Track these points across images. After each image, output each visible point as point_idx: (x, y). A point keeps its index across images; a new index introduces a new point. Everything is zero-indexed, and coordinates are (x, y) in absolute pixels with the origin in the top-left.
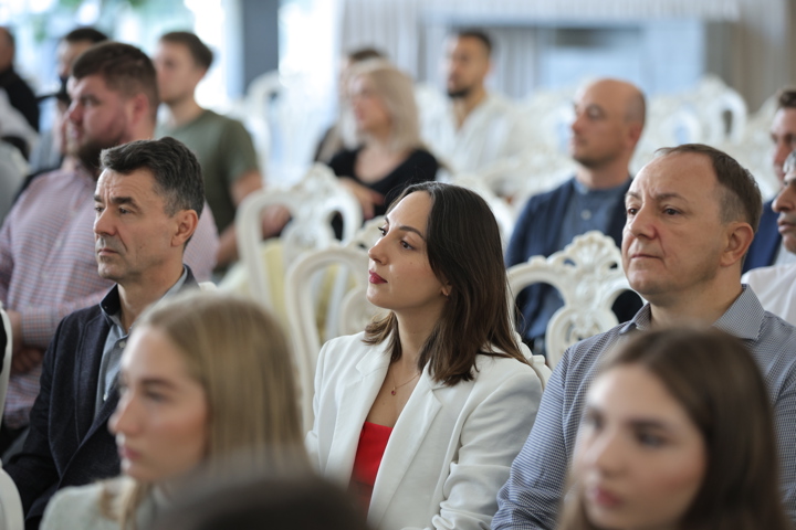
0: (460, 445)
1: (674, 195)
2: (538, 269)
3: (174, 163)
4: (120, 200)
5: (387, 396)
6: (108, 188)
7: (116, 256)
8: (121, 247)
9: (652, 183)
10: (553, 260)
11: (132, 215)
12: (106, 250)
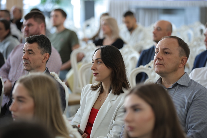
0: (116, 116)
1: (168, 49)
2: (142, 69)
3: (44, 41)
4: (29, 50)
5: (98, 101)
6: (26, 47)
7: (28, 65)
8: (29, 62)
9: (162, 45)
10: (146, 66)
11: (32, 54)
12: (25, 63)
